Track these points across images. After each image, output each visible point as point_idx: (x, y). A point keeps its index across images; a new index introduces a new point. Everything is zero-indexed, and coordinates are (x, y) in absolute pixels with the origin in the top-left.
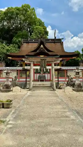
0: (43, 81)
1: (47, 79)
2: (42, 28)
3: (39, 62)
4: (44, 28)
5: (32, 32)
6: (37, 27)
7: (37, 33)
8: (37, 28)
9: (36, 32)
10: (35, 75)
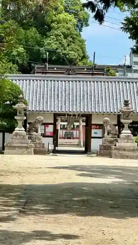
0: (70, 138)
1: (75, 136)
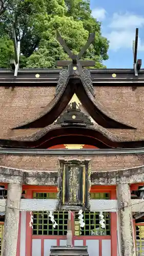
2: (79, 24)
3: (54, 176)
4: (87, 27)
5: (37, 43)
6: (58, 19)
7: (57, 46)
8: (56, 26)
9: (50, 41)
10: (37, 242)
